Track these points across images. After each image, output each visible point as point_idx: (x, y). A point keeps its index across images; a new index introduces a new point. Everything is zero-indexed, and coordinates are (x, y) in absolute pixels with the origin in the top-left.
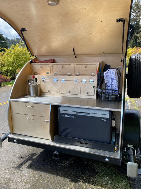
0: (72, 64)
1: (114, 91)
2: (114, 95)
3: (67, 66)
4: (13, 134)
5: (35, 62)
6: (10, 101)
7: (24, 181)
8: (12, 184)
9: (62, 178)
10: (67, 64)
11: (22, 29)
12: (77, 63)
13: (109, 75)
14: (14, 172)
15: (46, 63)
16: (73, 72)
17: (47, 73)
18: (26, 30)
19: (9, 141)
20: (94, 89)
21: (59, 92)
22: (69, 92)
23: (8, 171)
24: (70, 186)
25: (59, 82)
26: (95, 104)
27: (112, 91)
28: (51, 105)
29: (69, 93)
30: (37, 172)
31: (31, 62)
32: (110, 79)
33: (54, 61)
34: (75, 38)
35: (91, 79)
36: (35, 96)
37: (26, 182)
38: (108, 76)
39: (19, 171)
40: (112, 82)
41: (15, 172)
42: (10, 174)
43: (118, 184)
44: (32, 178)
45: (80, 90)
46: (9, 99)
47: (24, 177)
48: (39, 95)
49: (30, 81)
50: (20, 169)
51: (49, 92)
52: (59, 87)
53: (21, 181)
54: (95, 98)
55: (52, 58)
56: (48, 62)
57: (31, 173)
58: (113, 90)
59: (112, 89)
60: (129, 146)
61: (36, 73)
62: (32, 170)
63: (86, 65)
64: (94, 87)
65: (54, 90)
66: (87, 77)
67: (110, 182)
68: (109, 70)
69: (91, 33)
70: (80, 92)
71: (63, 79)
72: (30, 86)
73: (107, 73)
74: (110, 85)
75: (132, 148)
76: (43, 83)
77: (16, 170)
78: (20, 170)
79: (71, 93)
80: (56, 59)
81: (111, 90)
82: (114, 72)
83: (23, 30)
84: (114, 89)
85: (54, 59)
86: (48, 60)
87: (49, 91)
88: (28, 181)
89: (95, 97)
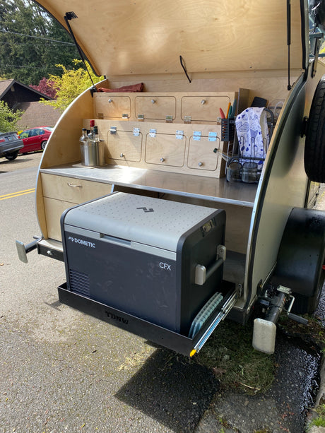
0: (176, 94)
1: (257, 162)
2: (254, 170)
3: (166, 99)
4: (49, 239)
5: (101, 91)
6: (40, 173)
7: (60, 329)
8: (36, 331)
9: (133, 335)
10: (165, 94)
11: (67, 14)
12: (186, 94)
13: (248, 121)
14: (45, 312)
15: (124, 92)
16: (178, 114)
17: (124, 116)
18: (76, 17)
19: (39, 253)
20: (216, 155)
21: (143, 159)
22: (164, 160)
23: (37, 308)
24: (143, 351)
25: (144, 137)
26: (218, 191)
27: (252, 161)
28: (113, 186)
29: (164, 163)
30: (88, 317)
31: (93, 91)
32: (249, 133)
33: (142, 89)
34: (183, 31)
35: (211, 130)
36: (92, 164)
37: (62, 332)
38: (246, 124)
39: (55, 311)
40: (253, 139)
41: (49, 311)
42: (38, 313)
43: (243, 365)
44: (74, 327)
45: (186, 157)
46: (39, 169)
47: (61, 323)
48: (101, 164)
49: (83, 132)
50: (59, 307)
51: (123, 158)
52: (144, 148)
53: (53, 328)
54: (219, 177)
55: (140, 82)
56: (127, 91)
57: (77, 317)
58: (255, 159)
59: (252, 156)
60: (282, 289)
61: (102, 114)
62: (80, 313)
63: (205, 98)
64: (216, 150)
65: (134, 154)
66: (203, 127)
67: (227, 357)
68: (247, 111)
69: (216, 19)
70: (186, 160)
71: (152, 129)
72: (83, 144)
73: (243, 116)
74: (249, 148)
75: (286, 295)
76: (111, 137)
77: (50, 309)
78: (57, 309)
79: (169, 162)
80: (148, 84)
81: (251, 158)
82: (259, 115)
83: (70, 16)
84: (258, 156)
85: (142, 84)
86: (131, 87)
87: (123, 156)
88: (67, 330)
89: (217, 174)
